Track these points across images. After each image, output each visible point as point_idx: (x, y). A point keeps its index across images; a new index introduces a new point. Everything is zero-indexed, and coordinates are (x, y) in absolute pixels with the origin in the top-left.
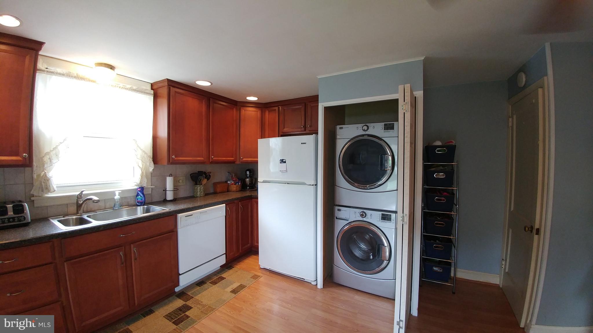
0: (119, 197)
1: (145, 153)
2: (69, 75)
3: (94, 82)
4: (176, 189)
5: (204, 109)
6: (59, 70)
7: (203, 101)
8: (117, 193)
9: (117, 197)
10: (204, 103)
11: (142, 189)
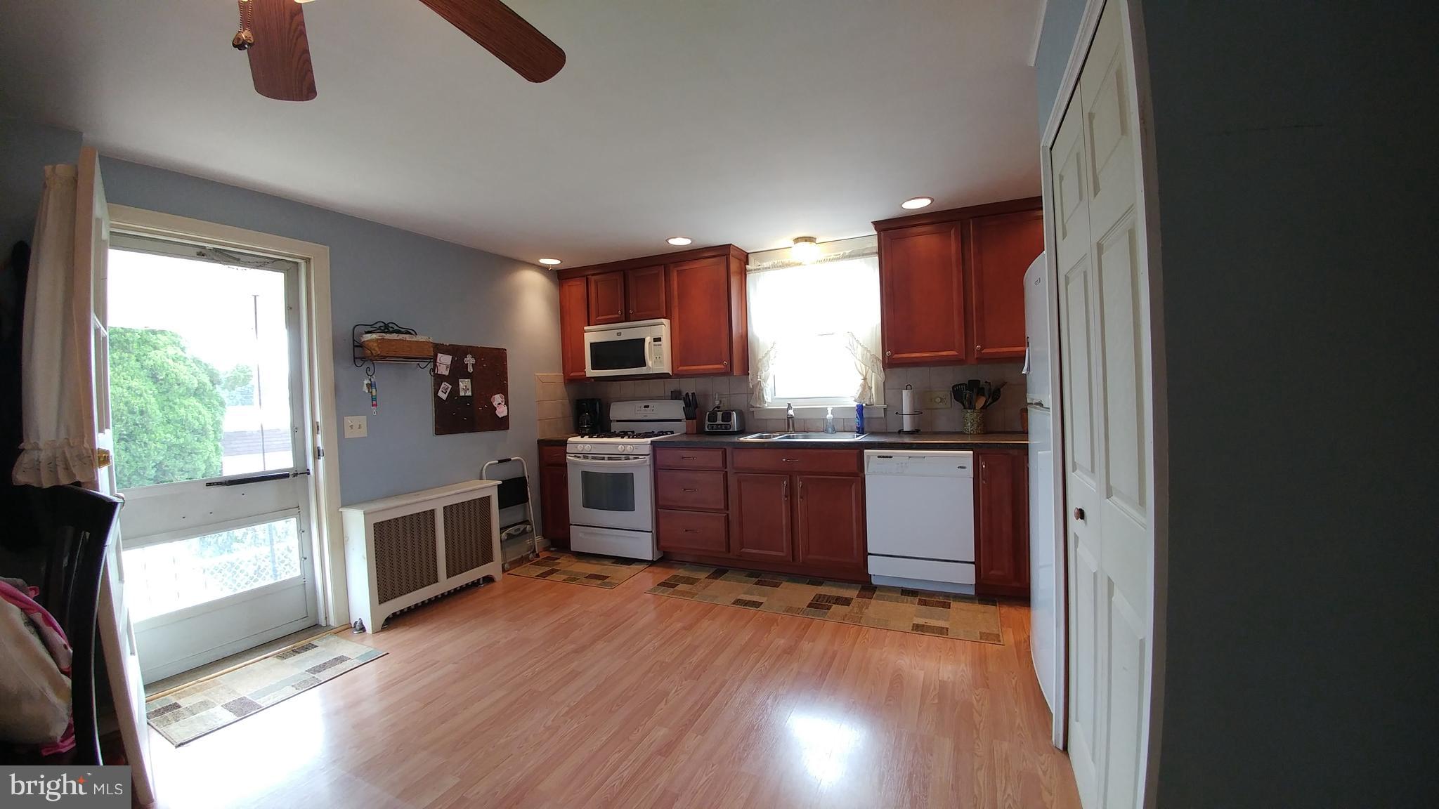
0: (832, 416)
1: (868, 351)
2: (775, 267)
3: (800, 264)
4: (916, 413)
5: (954, 246)
6: (765, 264)
7: (953, 231)
8: (830, 411)
9: (830, 416)
10: (953, 236)
11: (860, 409)
